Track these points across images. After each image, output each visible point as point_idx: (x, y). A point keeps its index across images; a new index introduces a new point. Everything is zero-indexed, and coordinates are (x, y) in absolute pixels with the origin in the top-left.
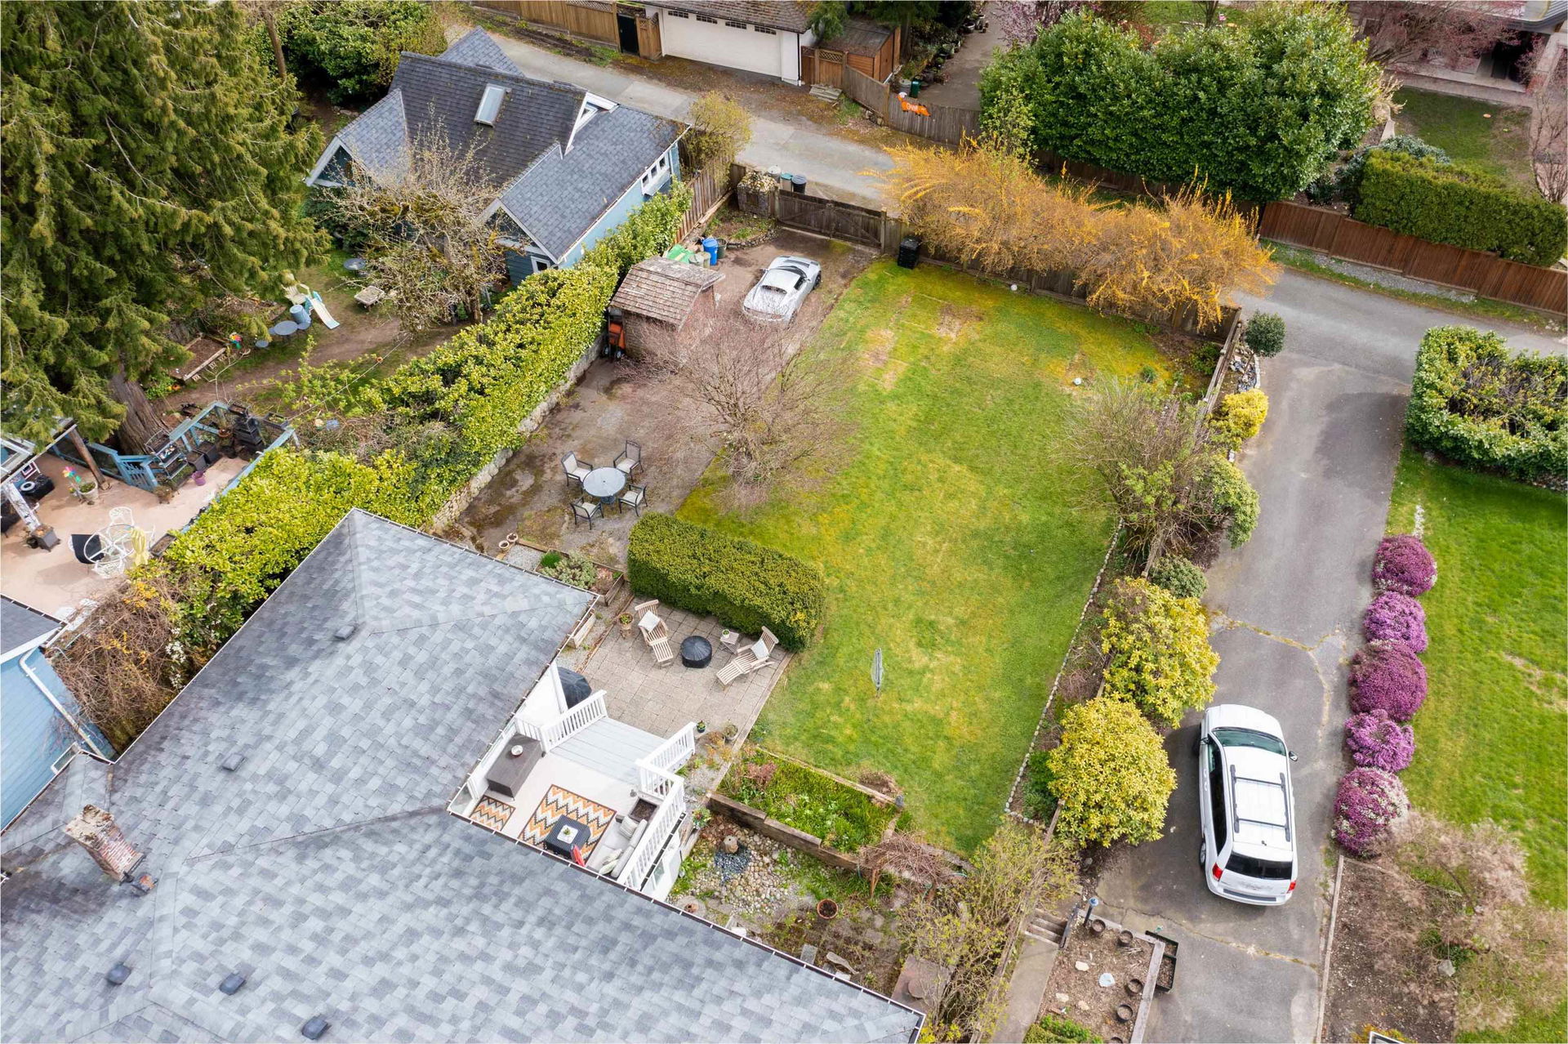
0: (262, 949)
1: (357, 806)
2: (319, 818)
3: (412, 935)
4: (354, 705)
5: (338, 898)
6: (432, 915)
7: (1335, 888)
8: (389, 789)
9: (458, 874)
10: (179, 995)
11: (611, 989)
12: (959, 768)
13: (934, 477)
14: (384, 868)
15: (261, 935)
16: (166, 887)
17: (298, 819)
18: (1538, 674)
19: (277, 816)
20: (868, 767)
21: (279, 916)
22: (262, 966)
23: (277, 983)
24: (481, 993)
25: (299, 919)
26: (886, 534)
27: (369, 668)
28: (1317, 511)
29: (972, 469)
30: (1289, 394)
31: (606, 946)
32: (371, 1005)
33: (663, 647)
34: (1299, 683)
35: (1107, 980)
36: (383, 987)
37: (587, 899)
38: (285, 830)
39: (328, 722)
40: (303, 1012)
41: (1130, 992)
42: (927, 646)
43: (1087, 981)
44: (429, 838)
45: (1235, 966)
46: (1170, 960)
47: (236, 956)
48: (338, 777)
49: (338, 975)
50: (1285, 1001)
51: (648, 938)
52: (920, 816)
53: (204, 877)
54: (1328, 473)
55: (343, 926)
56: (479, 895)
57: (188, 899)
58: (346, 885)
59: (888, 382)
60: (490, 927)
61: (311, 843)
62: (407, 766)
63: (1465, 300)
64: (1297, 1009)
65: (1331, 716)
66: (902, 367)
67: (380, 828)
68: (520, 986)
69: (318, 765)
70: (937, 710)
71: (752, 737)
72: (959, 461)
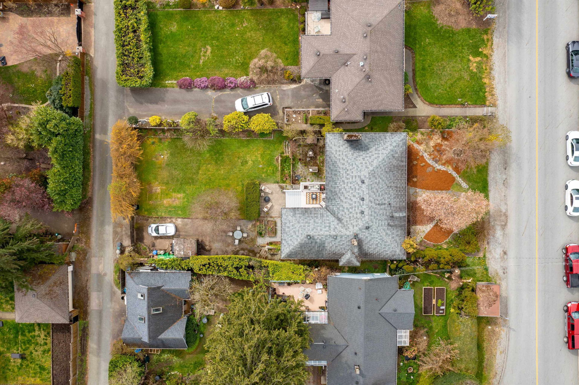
0: (357, 213)
1: (332, 218)
2: (336, 222)
3: (346, 198)
4: (319, 228)
5: (345, 210)
6: (342, 198)
7: (262, 86)
8: (327, 216)
9: (335, 199)
10: (367, 217)
11: (341, 171)
12: (269, 148)
14: (338, 208)
15: (355, 215)
16: (355, 231)
17: (338, 224)
18: (202, 58)
19: (339, 227)
20: (275, 163)
21: (351, 215)
22: (358, 211)
23: (360, 208)
24: (349, 185)
25: (351, 213)
27: (313, 230)
28: (175, 101)
31: (335, 175)
32: (357, 196)
33: (269, 205)
35: (294, 116)
36: (354, 196)
37: (330, 181)
38: (340, 225)
39: (324, 229)
40: (361, 202)
41: (295, 112)
42: (247, 162)
43: (295, 119)
44: (331, 207)
45: (282, 99)
46: (286, 108)
47: (359, 215)
48: (330, 223)
49: (355, 202)
50: (284, 90)
51: (332, 170)
52: (280, 151)
53: (351, 227)
55: (349, 207)
56: (337, 194)
57: (355, 228)
58: (343, 211)
59: (182, 195)
60: (340, 190)
61: (340, 220)
62: (323, 216)
64: (285, 89)
67: (333, 214)
68: (346, 181)
69: (330, 226)
70: (259, 156)
72: (198, 173)
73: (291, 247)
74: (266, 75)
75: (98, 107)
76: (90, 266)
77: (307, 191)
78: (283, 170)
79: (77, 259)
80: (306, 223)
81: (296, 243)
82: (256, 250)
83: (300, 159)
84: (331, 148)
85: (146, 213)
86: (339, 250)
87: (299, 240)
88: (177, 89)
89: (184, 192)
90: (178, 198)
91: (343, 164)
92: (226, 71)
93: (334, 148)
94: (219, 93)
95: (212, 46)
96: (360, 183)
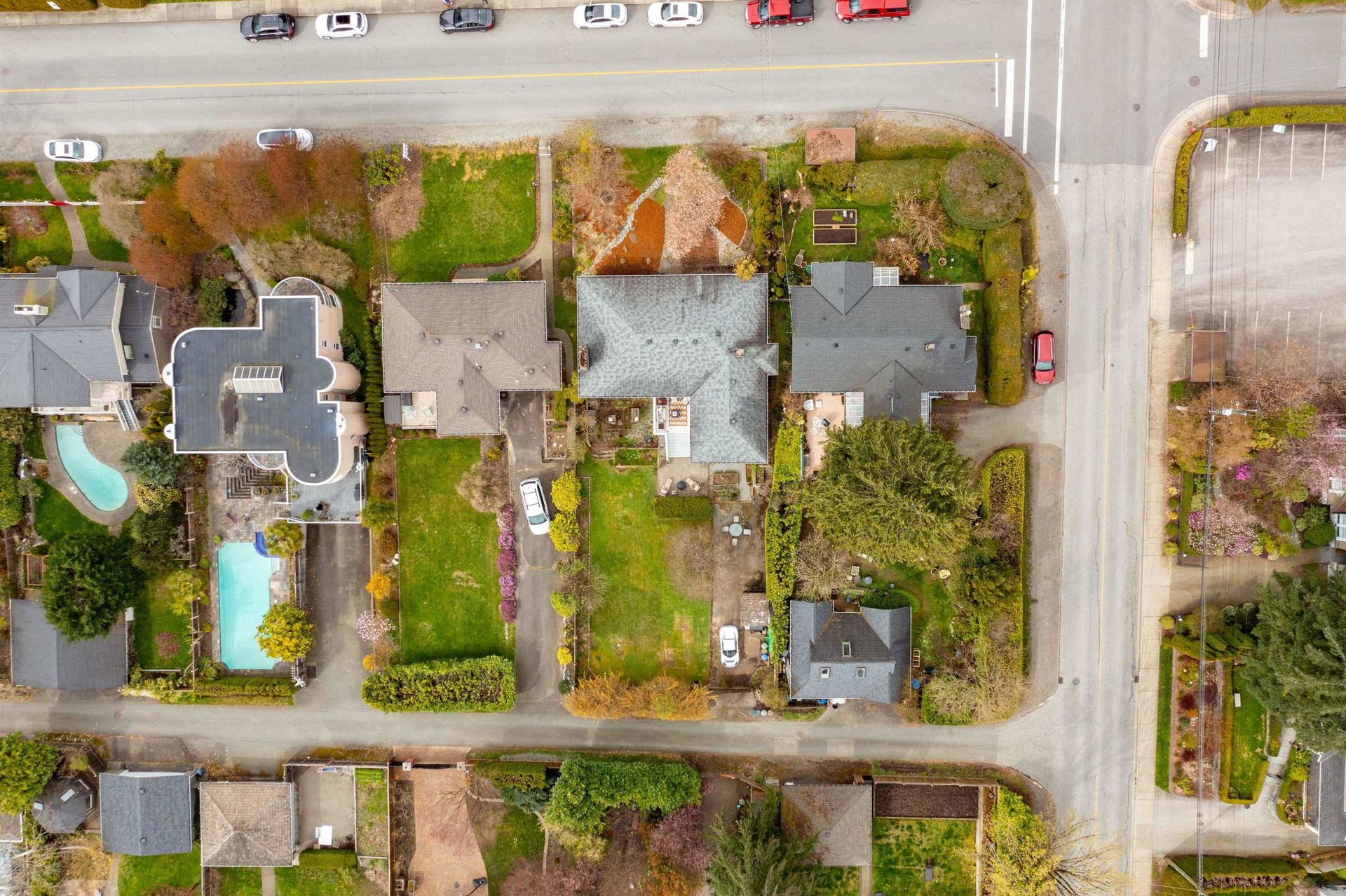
0: (697, 350)
1: (705, 387)
2: (710, 380)
3: (675, 366)
4: (719, 406)
5: (693, 367)
6: (675, 372)
7: (511, 494)
8: (702, 394)
9: (676, 383)
10: (702, 335)
11: (634, 375)
12: (604, 484)
13: (647, 581)
14: (690, 377)
15: (700, 352)
16: (724, 353)
17: (714, 378)
18: (470, 584)
19: (718, 376)
20: (625, 473)
21: (700, 358)
22: (694, 348)
23: (689, 345)
24: (655, 362)
25: (696, 359)
26: (651, 552)
27: (722, 416)
28: (536, 625)
29: (637, 589)
30: (553, 679)
31: (640, 382)
32: (671, 350)
33: (690, 482)
34: (530, 554)
35: (555, 445)
36: (671, 354)
37: (650, 390)
38: (714, 375)
39: (722, 399)
40: (680, 343)
41: (550, 444)
42: (626, 517)
43: (559, 443)
44: (688, 388)
45: (530, 464)
46: (543, 457)
47: (700, 347)
48: (712, 390)
49: (680, 352)
50: (517, 460)
51: (634, 388)
52: (609, 466)
53: (719, 358)
54: (535, 644)
55: (688, 362)
56: (669, 380)
57: (719, 352)
58: (694, 370)
59: (676, 615)
60: (662, 375)
61: (707, 375)
62: (702, 400)
63: (503, 756)
64: (514, 459)
65: (520, 547)
66: (676, 628)
67: (698, 385)
68: (649, 367)
69: (717, 390)
70: (615, 498)
71: (656, 469)
72: (642, 591)
73: (750, 447)
74: (495, 488)
75: (547, 742)
76: (786, 756)
77: (667, 425)
78: (637, 462)
79: (776, 776)
80: (712, 425)
81: (743, 440)
82: (760, 502)
83: (621, 436)
84: (601, 389)
85: (704, 670)
86: (754, 376)
87: (738, 436)
88: (517, 623)
89: (672, 612)
90: (681, 622)
91: (624, 371)
92: (489, 548)
93: (601, 384)
94: (523, 558)
95: (452, 569)
96: (652, 346)
